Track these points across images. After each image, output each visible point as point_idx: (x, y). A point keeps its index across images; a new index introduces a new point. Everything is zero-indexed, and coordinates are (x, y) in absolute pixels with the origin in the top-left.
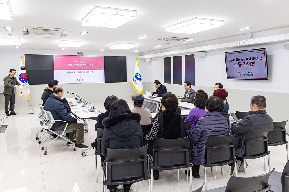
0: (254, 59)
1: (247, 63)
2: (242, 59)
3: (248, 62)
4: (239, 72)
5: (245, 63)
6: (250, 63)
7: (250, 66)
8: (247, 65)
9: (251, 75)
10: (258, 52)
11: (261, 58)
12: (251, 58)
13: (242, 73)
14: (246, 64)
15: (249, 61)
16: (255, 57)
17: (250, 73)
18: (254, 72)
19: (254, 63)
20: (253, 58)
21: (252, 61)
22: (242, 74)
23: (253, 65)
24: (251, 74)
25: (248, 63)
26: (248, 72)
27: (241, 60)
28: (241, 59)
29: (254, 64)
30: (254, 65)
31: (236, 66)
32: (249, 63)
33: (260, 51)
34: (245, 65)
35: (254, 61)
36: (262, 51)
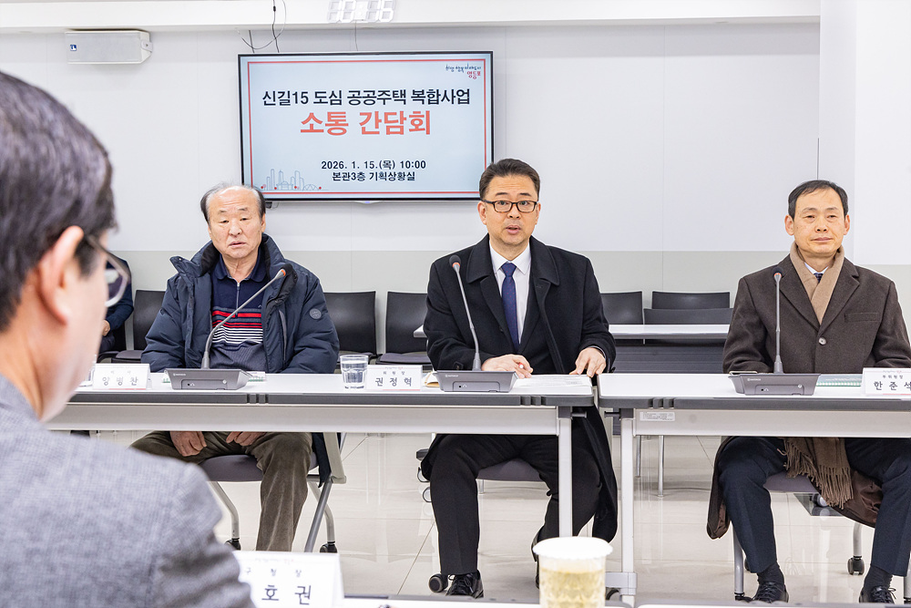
0: (426, 100)
1: (381, 117)
2: (355, 98)
3: (386, 115)
4: (326, 165)
5: (369, 115)
6: (403, 119)
7: (402, 133)
8: (383, 126)
9: (401, 176)
10: (451, 64)
11: (465, 97)
12: (409, 94)
13: (350, 170)
14: (378, 121)
15: (393, 106)
16: (431, 92)
17: (398, 169)
18: (422, 164)
19: (424, 119)
20: (418, 96)
21: (412, 106)
22: (347, 176)
23: (417, 129)
24: (406, 171)
25: (390, 118)
26: (387, 164)
27: (345, 100)
28: (345, 95)
29: (422, 124)
30: (424, 126)
31: (312, 130)
32: (397, 117)
33: (464, 64)
34: (370, 126)
35: (422, 108)
36: (471, 64)
